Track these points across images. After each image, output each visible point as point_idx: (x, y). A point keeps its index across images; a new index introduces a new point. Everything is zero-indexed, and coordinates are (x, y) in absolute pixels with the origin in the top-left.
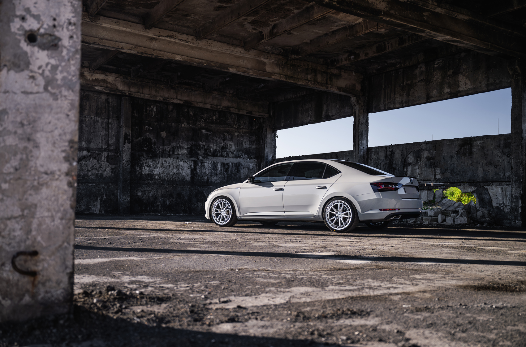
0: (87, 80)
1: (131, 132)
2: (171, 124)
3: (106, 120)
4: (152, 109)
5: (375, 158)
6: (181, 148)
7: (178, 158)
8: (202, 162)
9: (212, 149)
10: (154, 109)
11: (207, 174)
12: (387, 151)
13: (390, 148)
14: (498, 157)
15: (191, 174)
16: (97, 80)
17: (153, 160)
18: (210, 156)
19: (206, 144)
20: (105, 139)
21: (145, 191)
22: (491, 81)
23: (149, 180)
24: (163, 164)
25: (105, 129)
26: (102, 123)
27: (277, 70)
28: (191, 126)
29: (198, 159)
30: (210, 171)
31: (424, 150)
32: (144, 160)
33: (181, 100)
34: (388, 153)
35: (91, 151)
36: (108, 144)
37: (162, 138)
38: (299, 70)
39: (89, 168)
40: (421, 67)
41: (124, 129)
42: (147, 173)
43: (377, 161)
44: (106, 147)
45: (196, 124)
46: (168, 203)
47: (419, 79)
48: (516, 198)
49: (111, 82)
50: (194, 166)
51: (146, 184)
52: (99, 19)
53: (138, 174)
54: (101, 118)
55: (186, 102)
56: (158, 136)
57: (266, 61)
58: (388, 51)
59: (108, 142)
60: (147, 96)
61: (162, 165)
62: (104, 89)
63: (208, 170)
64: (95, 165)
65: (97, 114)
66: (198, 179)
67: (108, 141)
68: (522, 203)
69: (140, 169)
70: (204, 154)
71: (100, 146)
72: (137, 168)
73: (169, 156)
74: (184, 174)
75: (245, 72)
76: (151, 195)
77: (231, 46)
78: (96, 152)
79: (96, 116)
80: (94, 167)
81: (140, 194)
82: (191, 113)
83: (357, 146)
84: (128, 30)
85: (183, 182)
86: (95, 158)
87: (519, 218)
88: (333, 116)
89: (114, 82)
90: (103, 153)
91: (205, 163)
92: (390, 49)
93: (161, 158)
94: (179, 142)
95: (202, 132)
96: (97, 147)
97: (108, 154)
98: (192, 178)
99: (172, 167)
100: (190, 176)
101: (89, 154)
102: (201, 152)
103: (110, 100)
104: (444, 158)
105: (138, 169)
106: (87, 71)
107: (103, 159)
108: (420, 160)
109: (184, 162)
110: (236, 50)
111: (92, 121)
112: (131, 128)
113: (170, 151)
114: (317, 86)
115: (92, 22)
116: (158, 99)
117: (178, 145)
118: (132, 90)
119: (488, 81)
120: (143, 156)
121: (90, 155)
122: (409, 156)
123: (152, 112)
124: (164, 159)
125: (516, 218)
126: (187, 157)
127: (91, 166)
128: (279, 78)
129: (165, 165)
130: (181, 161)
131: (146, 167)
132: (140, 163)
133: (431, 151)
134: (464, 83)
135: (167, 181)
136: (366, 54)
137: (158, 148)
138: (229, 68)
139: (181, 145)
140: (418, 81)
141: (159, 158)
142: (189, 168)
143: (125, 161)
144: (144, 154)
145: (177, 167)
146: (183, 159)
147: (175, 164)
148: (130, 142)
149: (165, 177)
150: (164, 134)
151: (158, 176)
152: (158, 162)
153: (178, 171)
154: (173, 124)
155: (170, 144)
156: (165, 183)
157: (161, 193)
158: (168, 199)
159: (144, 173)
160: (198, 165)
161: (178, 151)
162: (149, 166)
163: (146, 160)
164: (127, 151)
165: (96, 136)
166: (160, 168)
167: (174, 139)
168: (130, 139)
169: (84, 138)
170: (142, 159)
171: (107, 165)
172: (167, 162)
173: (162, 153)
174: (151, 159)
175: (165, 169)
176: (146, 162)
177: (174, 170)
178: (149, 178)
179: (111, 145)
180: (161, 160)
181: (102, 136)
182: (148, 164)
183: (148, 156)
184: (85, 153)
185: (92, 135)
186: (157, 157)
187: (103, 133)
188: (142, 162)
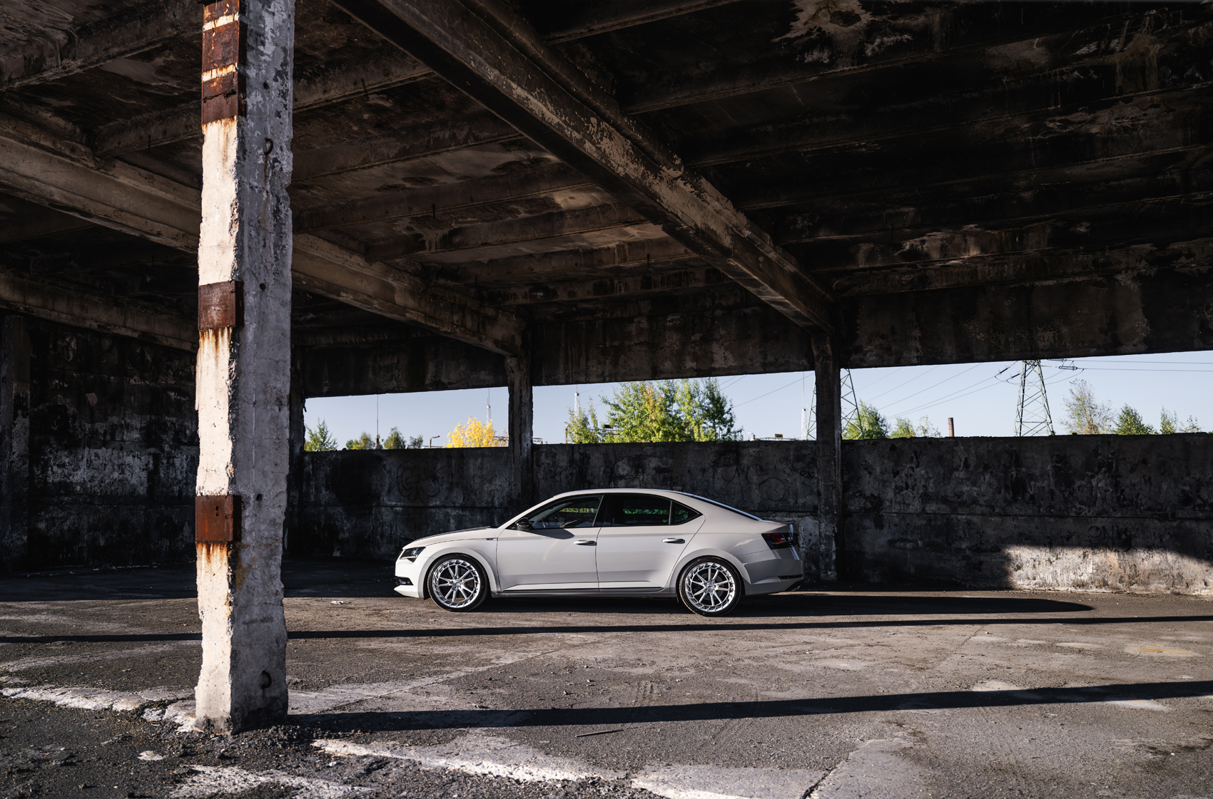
1: (29, 392)
2: (109, 378)
4: (69, 344)
5: (549, 464)
6: (128, 427)
7: (122, 449)
8: (170, 457)
9: (188, 432)
10: (73, 344)
11: (180, 482)
12: (573, 454)
13: (579, 449)
14: (786, 475)
15: (148, 482)
17: (70, 453)
18: (185, 444)
19: (177, 421)
21: (53, 519)
22: (770, 359)
23: (61, 495)
24: (91, 461)
27: (411, 303)
28: (147, 382)
29: (163, 451)
30: (185, 475)
31: (650, 456)
32: (51, 452)
33: (136, 331)
34: (577, 456)
37: (89, 405)
38: (442, 305)
40: (640, 322)
41: (15, 385)
42: (57, 480)
43: (553, 469)
45: (158, 379)
46: (102, 543)
47: (636, 341)
48: (827, 537)
50: (153, 464)
51: (56, 504)
52: (114, 166)
53: (39, 482)
55: (144, 334)
56: (81, 402)
57: (395, 284)
58: (618, 294)
60: (64, 316)
61: (89, 463)
63: (181, 472)
66: (162, 491)
68: (836, 546)
69: (42, 473)
70: (173, 440)
72: (37, 469)
73: (105, 444)
74: (134, 481)
75: (366, 302)
76: (66, 528)
77: (344, 252)
81: (42, 526)
82: (149, 358)
83: (517, 441)
84: (169, 197)
85: (131, 498)
87: (833, 567)
88: (450, 383)
91: (175, 460)
92: (623, 292)
93: (87, 449)
94: (125, 414)
95: (169, 397)
98: (150, 489)
99: (109, 466)
100: (146, 485)
102: (168, 437)
104: (689, 471)
105: (38, 472)
108: (643, 472)
109: (134, 457)
110: (352, 260)
112: (28, 385)
113: (105, 432)
114: (467, 336)
115: (98, 169)
116: (87, 324)
117: (123, 422)
118: (33, 301)
119: (765, 359)
120: (49, 443)
122: (620, 463)
123: (68, 350)
124: (93, 451)
125: (827, 568)
126: (140, 446)
128: (415, 318)
129: (96, 463)
130: (128, 455)
131: (55, 468)
132: (43, 460)
133: (664, 458)
134: (720, 355)
135: (100, 496)
136: (572, 294)
137: (80, 426)
138: (343, 294)
139: (128, 421)
140: (635, 344)
141: (84, 448)
142: (143, 470)
143: (16, 454)
144: (52, 439)
145: (119, 468)
146: (131, 451)
147: (116, 462)
148: (28, 414)
149: (96, 488)
150: (92, 398)
151: (81, 487)
152: (80, 457)
153: (121, 476)
154: (112, 378)
155: (107, 420)
156: (96, 502)
157: (88, 523)
158: (102, 534)
159: (50, 481)
160: (163, 463)
161: (123, 433)
162: (62, 466)
163: (55, 453)
164: (21, 433)
166: (86, 470)
167: (114, 409)
168: (27, 408)
170: (48, 449)
172: (99, 457)
173: (90, 438)
174: (66, 450)
175: (95, 471)
176: (56, 457)
177: (113, 473)
178: (62, 492)
180: (87, 453)
182: (60, 461)
183: (61, 445)
186: (80, 447)
188: (47, 458)
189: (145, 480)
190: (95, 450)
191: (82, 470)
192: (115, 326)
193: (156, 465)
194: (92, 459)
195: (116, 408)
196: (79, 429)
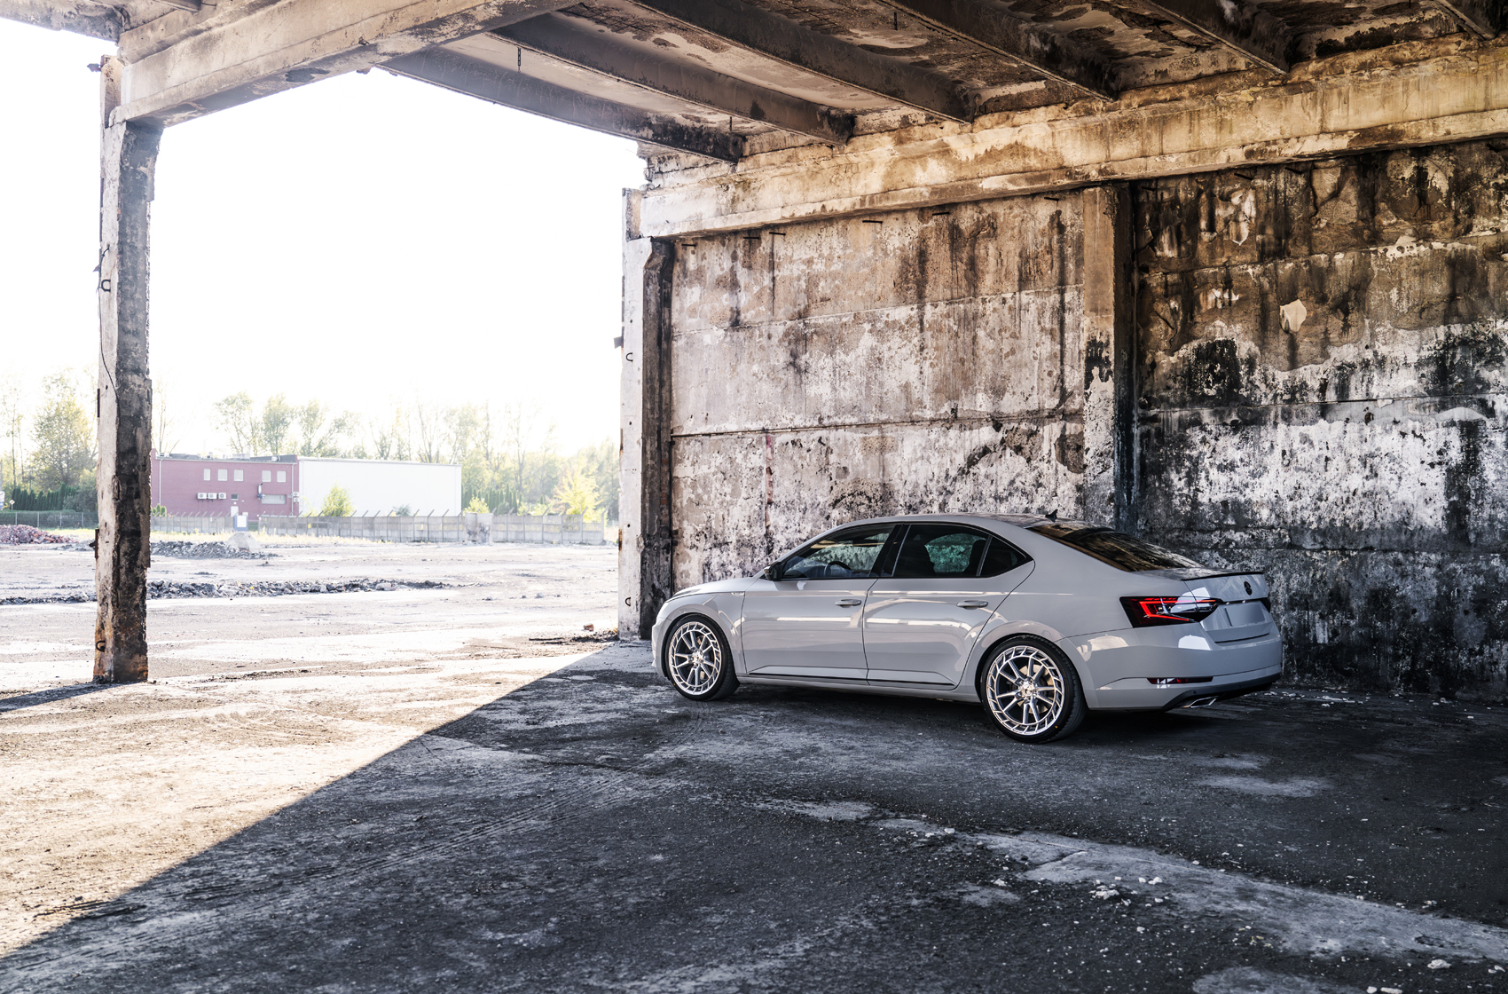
0: (961, 165)
1: (1112, 330)
2: (1330, 260)
3: (1054, 299)
4: (1238, 209)
6: (1383, 364)
7: (1368, 419)
10: (1249, 208)
15: (1448, 495)
16: (991, 155)
17: (1246, 439)
20: (1050, 374)
23: (1228, 527)
24: (1292, 454)
25: (1051, 332)
26: (1041, 314)
28: (1437, 245)
29: (1490, 412)
32: (1204, 441)
33: (1341, 132)
35: (1006, 426)
36: (1063, 390)
37: (1287, 331)
39: (1001, 489)
41: (1088, 319)
42: (1218, 497)
44: (1057, 401)
45: (1469, 229)
46: (1322, 636)
49: (1039, 146)
50: (1462, 450)
51: (1215, 548)
53: (1183, 503)
54: (1037, 293)
56: (1266, 324)
59: (1063, 382)
61: (1288, 457)
62: (1011, 181)
64: (1018, 475)
65: (1023, 282)
66: (1492, 519)
67: (1061, 379)
69: (1189, 484)
71: (1033, 405)
72: (1174, 476)
73: (1324, 410)
74: (1406, 493)
78: (1023, 426)
79: (1020, 291)
80: (1018, 484)
82: (1440, 181)
86: (1018, 450)
89: (1049, 142)
90: (1047, 428)
93: (1282, 426)
94: (1373, 336)
96: (1024, 407)
97: (1064, 429)
98: (1456, 513)
99: (1338, 462)
100: (1442, 502)
101: (1000, 435)
103: (1068, 214)
105: (1177, 481)
106: (953, 131)
107: (1045, 451)
109: (1403, 434)
111: (1006, 311)
112: (1112, 316)
113: (1323, 388)
117: (1369, 355)
118: (1121, 150)
120: (1197, 422)
121: (1003, 441)
123: (1237, 222)
124: (1296, 431)
126: (1417, 407)
127: (1006, 482)
129: (1305, 456)
130: (1388, 432)
131: (1214, 474)
132: (1190, 458)
135: (1318, 531)
137: (1265, 379)
139: (1383, 350)
141: (1276, 424)
142: (1432, 465)
143: (1091, 453)
144: (1206, 415)
145: (1365, 464)
146: (1395, 422)
147: (1355, 451)
148: (1109, 372)
149: (1306, 514)
150: (1295, 313)
151: (1272, 511)
152: (1267, 445)
153: (1369, 484)
154: (1339, 257)
155: (1326, 356)
156: (1308, 543)
157: (1288, 590)
158: (1322, 617)
159: (1205, 500)
160: (1491, 444)
161: (1370, 381)
162: (1228, 467)
163: (1213, 442)
164: (1100, 412)
165: (1019, 366)
166: (1282, 473)
167: (1346, 327)
168: (1109, 363)
169: (981, 380)
170: (1196, 435)
171: (1060, 475)
172: (1311, 443)
173: (1288, 402)
174: (1235, 434)
175: (1304, 474)
176: (1214, 450)
177: (1349, 477)
178: (1231, 522)
179: (1072, 393)
180: (1281, 435)
181: (1040, 363)
182: (1222, 457)
183: (1224, 424)
184: (986, 435)
185: (1006, 365)
186: (1265, 424)
187: (1044, 352)
188: (1195, 453)
189: (1441, 490)
190: (1303, 429)
191: (1272, 473)
192: (1287, 140)
193: (1471, 453)
194: (1295, 447)
195: (1350, 326)
196: (1263, 387)
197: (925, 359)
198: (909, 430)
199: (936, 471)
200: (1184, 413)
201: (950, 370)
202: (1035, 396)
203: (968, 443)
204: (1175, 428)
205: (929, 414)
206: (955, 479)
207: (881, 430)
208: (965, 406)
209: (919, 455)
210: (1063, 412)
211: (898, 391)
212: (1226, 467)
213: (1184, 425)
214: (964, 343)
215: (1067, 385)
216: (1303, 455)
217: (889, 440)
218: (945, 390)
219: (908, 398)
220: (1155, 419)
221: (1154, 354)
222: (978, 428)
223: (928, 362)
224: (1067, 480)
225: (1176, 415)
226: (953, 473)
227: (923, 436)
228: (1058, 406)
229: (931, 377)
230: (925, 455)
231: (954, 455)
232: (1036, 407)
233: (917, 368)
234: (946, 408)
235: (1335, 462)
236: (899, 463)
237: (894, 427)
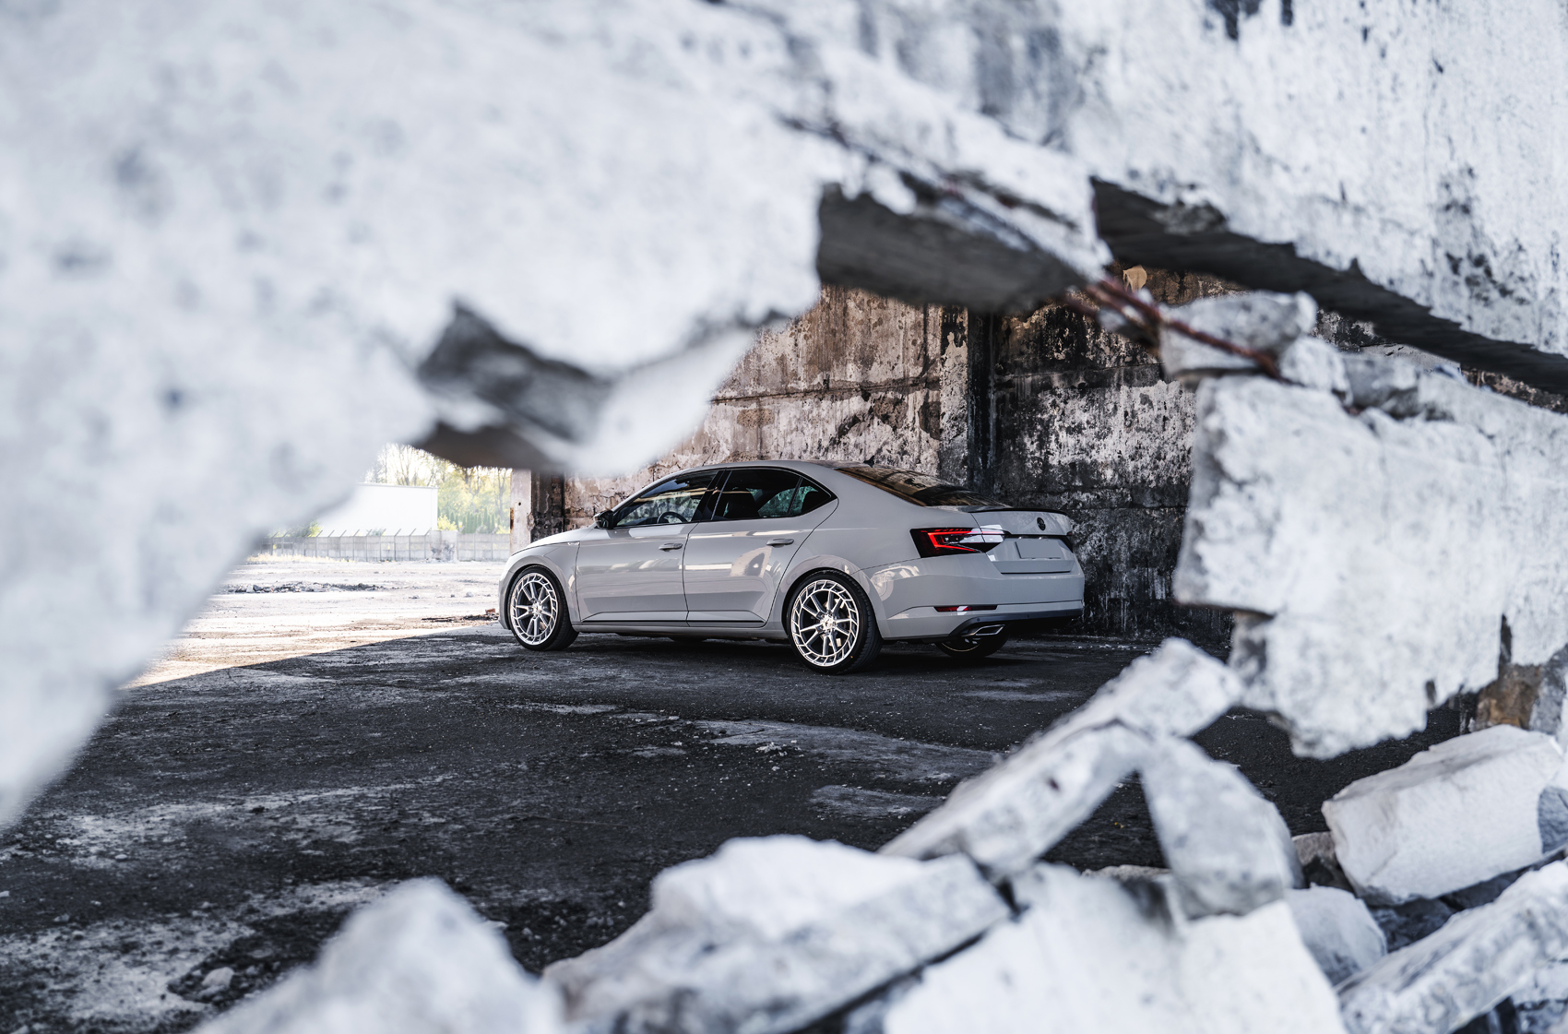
17: (1092, 402)
20: (914, 343)
23: (1076, 489)
24: (1134, 415)
32: (1054, 405)
35: (874, 395)
36: (926, 358)
42: (1067, 460)
44: (920, 369)
46: (1161, 592)
53: (1035, 466)
59: (926, 350)
61: (1130, 417)
64: (885, 443)
67: (925, 346)
69: (1040, 447)
71: (899, 373)
72: (1026, 440)
73: (1163, 372)
78: (890, 395)
80: (884, 452)
86: (885, 419)
90: (911, 396)
93: (1124, 388)
96: (890, 376)
97: (927, 397)
99: (1175, 421)
101: (869, 405)
105: (1031, 445)
107: (910, 419)
120: (1048, 387)
121: (871, 410)
124: (1137, 392)
127: (873, 451)
129: (1145, 417)
131: (1063, 436)
132: (1041, 421)
135: (1157, 488)
137: (1109, 343)
141: (1119, 387)
143: (946, 417)
144: (1056, 380)
147: (1190, 410)
148: (963, 338)
149: (1146, 472)
150: (1136, 277)
151: (1115, 470)
152: (1111, 407)
156: (1148, 502)
157: (1130, 548)
158: (1160, 573)
159: (1055, 463)
162: (1076, 430)
163: (1062, 405)
164: (955, 377)
165: (886, 336)
166: (1124, 434)
167: (1182, 289)
168: (963, 329)
169: (851, 351)
170: (1048, 400)
171: (924, 442)
172: (1151, 404)
173: (1129, 364)
174: (1082, 397)
175: (1144, 434)
176: (1063, 413)
177: (1185, 436)
178: (1078, 483)
179: (934, 361)
180: (1124, 397)
181: (906, 333)
182: (1071, 420)
183: (1073, 388)
184: (855, 405)
185: (874, 335)
186: (1109, 386)
187: (909, 321)
188: (1046, 416)
190: (1143, 390)
191: (1116, 434)
194: (1136, 408)
195: (1185, 288)
196: (1107, 350)
197: (800, 331)
198: (785, 402)
199: (810, 442)
200: (1036, 377)
201: (822, 342)
202: (900, 365)
203: (838, 414)
204: (1028, 392)
205: (803, 386)
206: (827, 450)
207: (759, 403)
208: (836, 376)
209: (794, 426)
210: (926, 380)
211: (774, 364)
212: (1074, 430)
213: (1036, 389)
214: (835, 314)
215: (929, 353)
216: (1144, 415)
217: (767, 412)
218: (819, 361)
219: (784, 370)
220: (1010, 384)
221: (1009, 321)
222: (848, 398)
223: (802, 335)
224: (929, 447)
225: (1030, 379)
226: (825, 444)
227: (797, 407)
228: (922, 374)
229: (805, 348)
230: (800, 427)
231: (826, 425)
232: (901, 376)
233: (792, 341)
234: (819, 379)
235: (1172, 421)
236: (775, 436)
237: (771, 400)
